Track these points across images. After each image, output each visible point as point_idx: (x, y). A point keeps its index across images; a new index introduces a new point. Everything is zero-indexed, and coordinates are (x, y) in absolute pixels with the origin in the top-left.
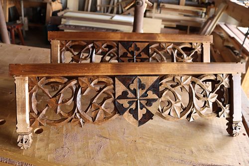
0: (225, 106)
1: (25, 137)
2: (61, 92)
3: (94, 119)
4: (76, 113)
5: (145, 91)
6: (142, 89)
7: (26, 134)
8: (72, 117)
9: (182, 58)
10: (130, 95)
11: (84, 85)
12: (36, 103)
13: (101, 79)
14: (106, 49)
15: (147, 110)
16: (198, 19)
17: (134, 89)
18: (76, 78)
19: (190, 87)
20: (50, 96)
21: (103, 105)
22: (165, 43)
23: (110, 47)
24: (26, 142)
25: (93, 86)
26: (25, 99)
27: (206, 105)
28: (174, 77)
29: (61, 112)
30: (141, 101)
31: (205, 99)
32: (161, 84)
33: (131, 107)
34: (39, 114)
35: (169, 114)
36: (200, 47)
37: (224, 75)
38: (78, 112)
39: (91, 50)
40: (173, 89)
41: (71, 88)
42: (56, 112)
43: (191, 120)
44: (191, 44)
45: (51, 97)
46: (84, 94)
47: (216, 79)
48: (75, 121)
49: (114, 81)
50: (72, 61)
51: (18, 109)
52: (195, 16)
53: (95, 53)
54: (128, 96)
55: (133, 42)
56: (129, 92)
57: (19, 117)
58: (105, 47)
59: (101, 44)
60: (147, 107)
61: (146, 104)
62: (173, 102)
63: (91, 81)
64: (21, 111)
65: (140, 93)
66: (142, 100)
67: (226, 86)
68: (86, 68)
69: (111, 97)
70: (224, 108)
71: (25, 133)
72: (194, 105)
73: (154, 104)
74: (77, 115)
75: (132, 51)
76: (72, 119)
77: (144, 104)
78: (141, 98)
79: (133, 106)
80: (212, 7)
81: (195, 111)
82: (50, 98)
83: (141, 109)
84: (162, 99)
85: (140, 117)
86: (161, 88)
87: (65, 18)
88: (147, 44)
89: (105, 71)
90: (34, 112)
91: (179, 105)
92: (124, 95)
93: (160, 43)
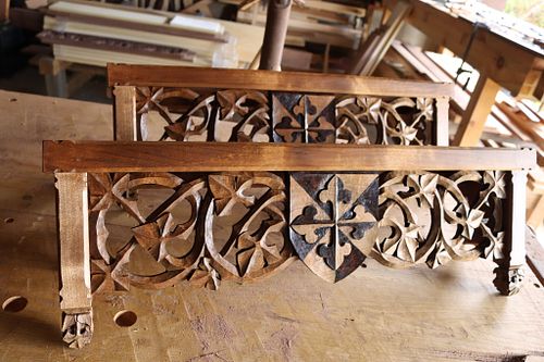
0: (496, 235)
1: (81, 319)
2: (167, 209)
3: (242, 271)
4: (202, 259)
5: (350, 206)
6: (345, 202)
7: (83, 312)
8: (192, 267)
9: (398, 130)
10: (321, 215)
11: (222, 193)
12: (106, 236)
13: (258, 180)
14: (243, 108)
15: (353, 247)
16: (348, 31)
17: (329, 202)
18: (204, 176)
19: (435, 198)
20: (141, 218)
21: (264, 238)
22: (366, 97)
23: (252, 104)
24: (83, 331)
25: (242, 196)
26: (82, 227)
27: (464, 234)
28: (406, 177)
29: (168, 257)
30: (342, 229)
31: (461, 221)
32: (382, 191)
33: (321, 242)
34: (113, 262)
35: (395, 254)
36: (430, 107)
37: (497, 174)
38: (208, 255)
39: (210, 110)
40: (403, 201)
41: (191, 199)
42: (157, 258)
43: (436, 265)
44: (414, 99)
45: (144, 221)
46: (221, 215)
47: (482, 180)
48: (199, 277)
49: (287, 183)
50: (165, 136)
51: (65, 253)
52: (340, 24)
53: (220, 119)
54: (316, 217)
55: (303, 93)
56: (318, 209)
57: (67, 271)
58: (242, 105)
59: (233, 98)
60: (353, 241)
61: (351, 234)
62: (403, 229)
63: (237, 183)
64: (72, 256)
65: (340, 209)
66: (343, 225)
67: (499, 196)
68: (230, 155)
69: (280, 220)
70: (495, 239)
71: (81, 309)
72: (441, 235)
73: (367, 233)
74: (206, 261)
75: (301, 114)
76: (193, 271)
77: (347, 234)
78: (342, 222)
79: (326, 240)
80: (377, 9)
81: (442, 247)
82: (142, 224)
83: (342, 244)
84: (383, 222)
85: (339, 262)
86: (381, 199)
87: (54, 14)
88: (331, 98)
89: (271, 162)
90: (101, 258)
91: (413, 235)
92: (308, 216)
93: (356, 97)
